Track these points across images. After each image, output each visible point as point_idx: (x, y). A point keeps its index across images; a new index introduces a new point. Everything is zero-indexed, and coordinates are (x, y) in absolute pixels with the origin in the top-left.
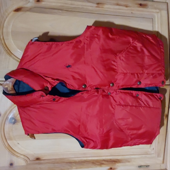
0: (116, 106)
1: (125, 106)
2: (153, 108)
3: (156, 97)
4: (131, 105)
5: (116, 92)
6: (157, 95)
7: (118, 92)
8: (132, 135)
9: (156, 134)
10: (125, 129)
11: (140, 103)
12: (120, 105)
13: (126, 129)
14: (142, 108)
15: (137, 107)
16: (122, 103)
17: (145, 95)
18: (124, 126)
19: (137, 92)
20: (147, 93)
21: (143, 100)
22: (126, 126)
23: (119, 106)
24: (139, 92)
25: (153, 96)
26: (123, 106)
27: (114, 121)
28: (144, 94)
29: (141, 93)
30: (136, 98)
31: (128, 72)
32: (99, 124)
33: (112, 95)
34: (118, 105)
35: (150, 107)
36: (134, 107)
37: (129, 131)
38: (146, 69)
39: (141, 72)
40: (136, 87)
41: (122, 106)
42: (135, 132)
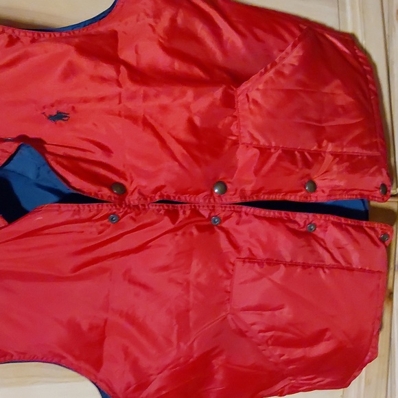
0: (239, 264)
1: (270, 262)
2: (363, 270)
3: (372, 234)
4: (288, 259)
5: (240, 216)
6: (373, 229)
7: (247, 214)
8: (289, 362)
9: (367, 358)
10: (267, 342)
11: (319, 255)
12: (252, 259)
13: (270, 342)
14: (327, 271)
15: (309, 266)
16: (260, 253)
17: (338, 225)
18: (261, 334)
19: (311, 215)
20: (343, 220)
21: (330, 246)
22: (269, 334)
23: (248, 265)
24: (318, 216)
25: (360, 229)
26: (260, 263)
27: (230, 317)
28: (334, 224)
29: (325, 220)
30: (306, 236)
31: (273, 144)
32: (176, 328)
33: (224, 225)
34: (244, 262)
35: (350, 269)
36: (299, 270)
37: (278, 351)
38: (331, 140)
39: (315, 148)
40: (303, 200)
41: (256, 264)
42: (298, 353)
